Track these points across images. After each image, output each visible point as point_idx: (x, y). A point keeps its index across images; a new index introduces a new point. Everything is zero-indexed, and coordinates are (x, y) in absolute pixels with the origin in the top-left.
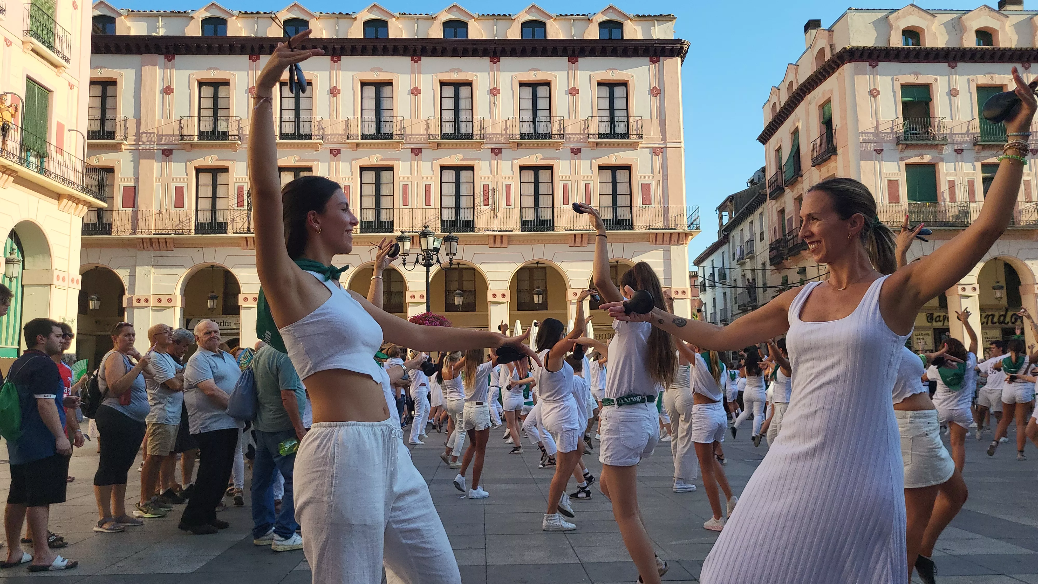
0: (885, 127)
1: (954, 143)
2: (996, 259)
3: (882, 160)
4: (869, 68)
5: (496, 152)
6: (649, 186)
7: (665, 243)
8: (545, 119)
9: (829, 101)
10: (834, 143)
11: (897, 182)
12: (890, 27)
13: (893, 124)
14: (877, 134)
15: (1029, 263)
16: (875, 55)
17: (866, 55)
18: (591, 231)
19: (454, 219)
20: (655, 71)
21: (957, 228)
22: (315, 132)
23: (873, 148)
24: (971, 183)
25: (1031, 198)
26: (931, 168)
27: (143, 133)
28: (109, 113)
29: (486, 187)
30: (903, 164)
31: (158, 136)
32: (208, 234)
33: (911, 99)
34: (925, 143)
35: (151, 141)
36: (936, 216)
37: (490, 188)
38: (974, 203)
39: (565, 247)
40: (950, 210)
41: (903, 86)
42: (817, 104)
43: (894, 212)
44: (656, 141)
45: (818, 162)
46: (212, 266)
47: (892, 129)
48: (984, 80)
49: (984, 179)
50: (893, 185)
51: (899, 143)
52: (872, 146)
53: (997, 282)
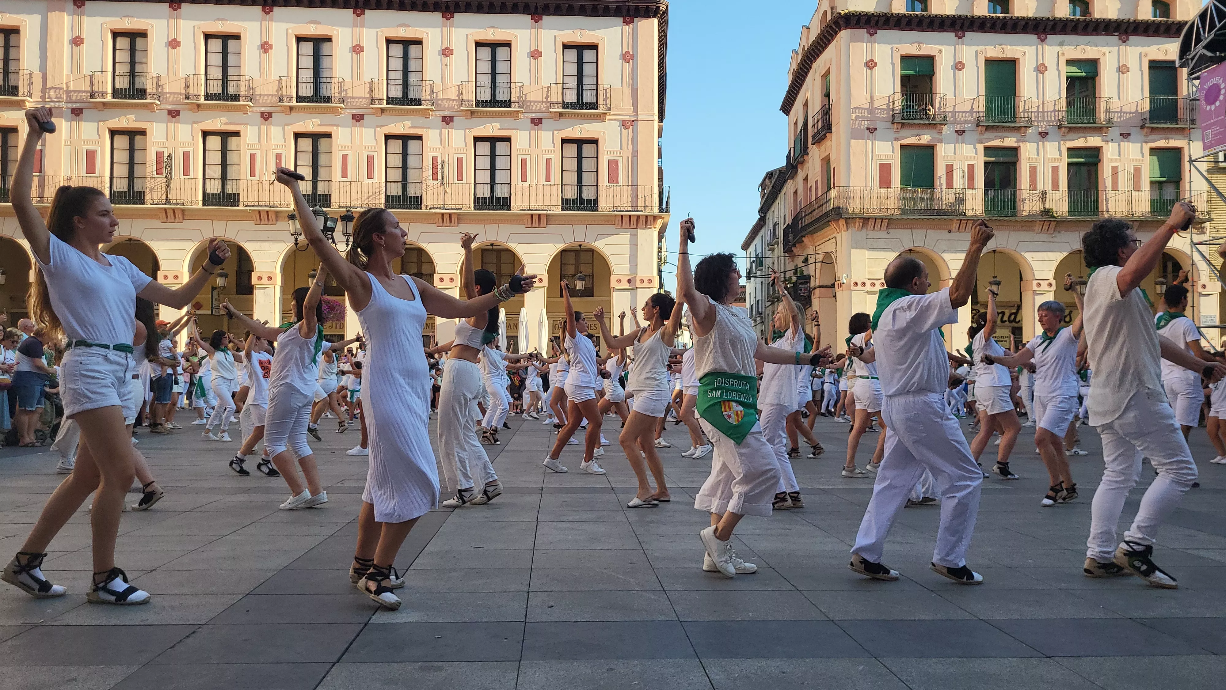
0: (880, 103)
1: (955, 122)
2: (994, 251)
3: (875, 140)
4: (866, 36)
5: (447, 120)
6: (617, 162)
7: (632, 226)
8: (505, 84)
9: (828, 72)
10: (830, 119)
11: (890, 164)
13: (890, 100)
14: (871, 110)
15: (1028, 256)
16: (874, 22)
17: (863, 20)
18: (549, 212)
19: (400, 193)
20: (629, 33)
21: (950, 218)
22: (243, 92)
23: (866, 126)
24: (971, 168)
25: (1036, 186)
26: (930, 149)
27: (50, 89)
28: (12, 65)
29: (435, 160)
30: (897, 145)
31: (68, 92)
32: (122, 204)
33: (913, 73)
34: (922, 122)
35: (61, 98)
36: (931, 205)
37: (440, 161)
38: (973, 190)
39: (521, 228)
40: (947, 197)
41: (903, 57)
42: (820, 73)
44: (626, 113)
45: (819, 139)
46: (130, 240)
47: (888, 105)
48: (994, 52)
49: (986, 164)
50: (885, 169)
51: (895, 121)
52: (865, 124)
53: (995, 277)
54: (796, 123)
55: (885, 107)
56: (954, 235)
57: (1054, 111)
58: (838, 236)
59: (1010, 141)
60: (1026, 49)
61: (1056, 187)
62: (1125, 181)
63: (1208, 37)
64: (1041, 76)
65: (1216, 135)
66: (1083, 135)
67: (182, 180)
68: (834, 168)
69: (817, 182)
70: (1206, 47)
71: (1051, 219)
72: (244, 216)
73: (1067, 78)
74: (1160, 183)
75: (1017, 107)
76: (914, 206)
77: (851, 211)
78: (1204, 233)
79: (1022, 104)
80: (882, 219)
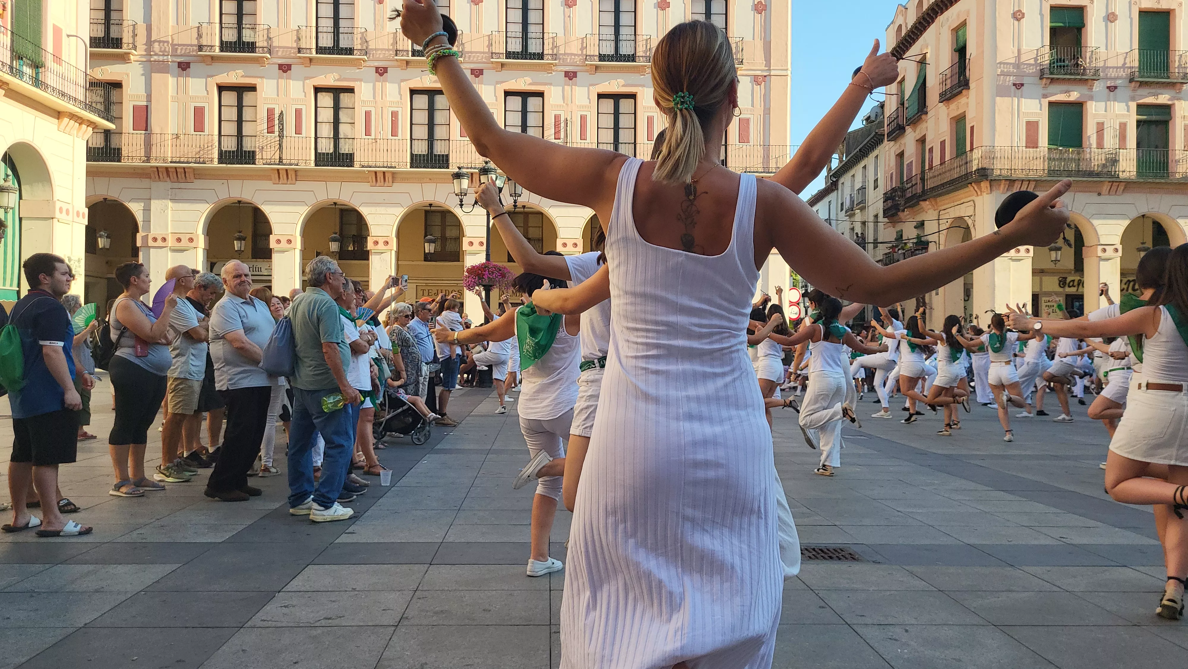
0: (1027, 57)
1: (1107, 78)
2: (1143, 216)
3: (1022, 97)
5: (571, 76)
6: (748, 120)
8: (629, 37)
9: (964, 24)
10: (967, 74)
11: (1037, 123)
13: (1037, 54)
21: (1101, 179)
22: (357, 45)
23: (1012, 82)
24: (1123, 127)
26: (1079, 106)
27: (155, 41)
28: (114, 15)
29: (557, 118)
30: (1045, 102)
31: (173, 45)
32: (234, 164)
33: (1061, 25)
34: (1073, 77)
35: (165, 51)
36: (1079, 165)
37: (562, 119)
38: (1125, 151)
40: (1096, 158)
41: (1053, 8)
42: (950, 27)
43: (1031, 158)
44: (760, 68)
45: (947, 97)
46: (239, 202)
47: (1036, 59)
48: (1148, 3)
49: (1139, 123)
50: (1032, 127)
51: (1043, 76)
52: (1011, 79)
53: (1143, 243)
56: (1104, 199)
58: (979, 200)
59: (1163, 99)
67: (296, 139)
68: (972, 128)
69: (942, 142)
72: (360, 178)
75: (1170, 61)
76: (1064, 167)
77: (997, 172)
80: (1029, 181)
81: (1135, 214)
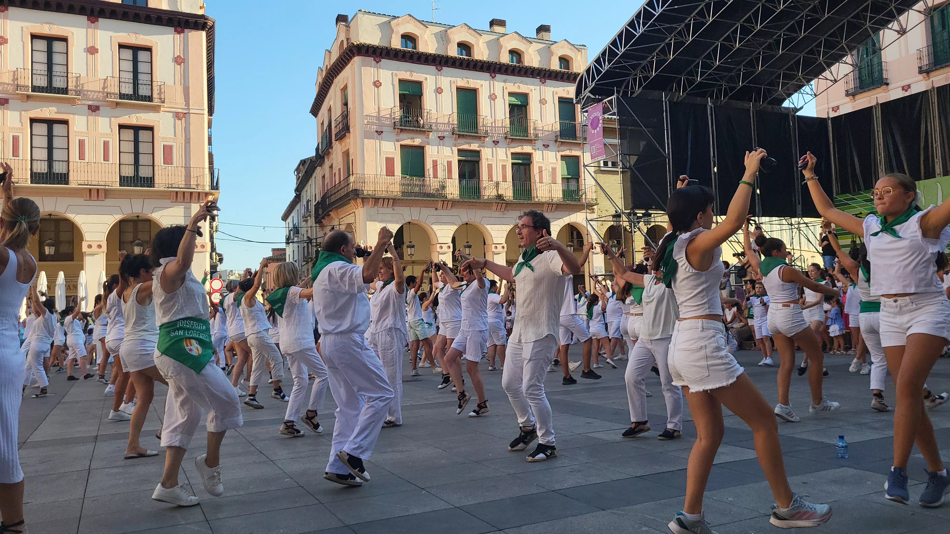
0: (385, 113)
1: (438, 131)
2: (467, 224)
3: (382, 140)
4: (374, 62)
5: (2, 102)
6: (171, 147)
7: (186, 201)
8: (62, 74)
9: (346, 87)
10: (349, 121)
12: (392, 31)
13: (392, 111)
14: (379, 118)
15: (489, 227)
16: (378, 53)
17: (371, 51)
18: (107, 187)
20: (180, 41)
21: (436, 199)
24: (449, 164)
25: (492, 179)
26: (421, 149)
30: (398, 144)
33: (407, 93)
34: (416, 129)
36: (421, 189)
38: (451, 180)
39: (80, 201)
40: (434, 184)
41: (400, 81)
42: (340, 88)
43: (390, 184)
44: (179, 107)
45: (340, 136)
47: (391, 115)
48: (462, 83)
49: (459, 161)
50: (390, 162)
51: (396, 127)
52: (375, 128)
53: (468, 242)
54: (322, 124)
55: (388, 116)
56: (440, 212)
57: (502, 127)
58: (357, 211)
59: (474, 146)
60: (482, 82)
61: (504, 180)
62: (547, 178)
63: (591, 85)
64: (493, 102)
65: (598, 149)
66: (520, 144)
68: (352, 160)
69: (340, 169)
70: (590, 92)
71: (503, 202)
73: (510, 105)
74: (568, 179)
75: (478, 122)
76: (411, 190)
77: (365, 193)
78: (594, 212)
79: (481, 120)
80: (389, 199)
81: (460, 223)
